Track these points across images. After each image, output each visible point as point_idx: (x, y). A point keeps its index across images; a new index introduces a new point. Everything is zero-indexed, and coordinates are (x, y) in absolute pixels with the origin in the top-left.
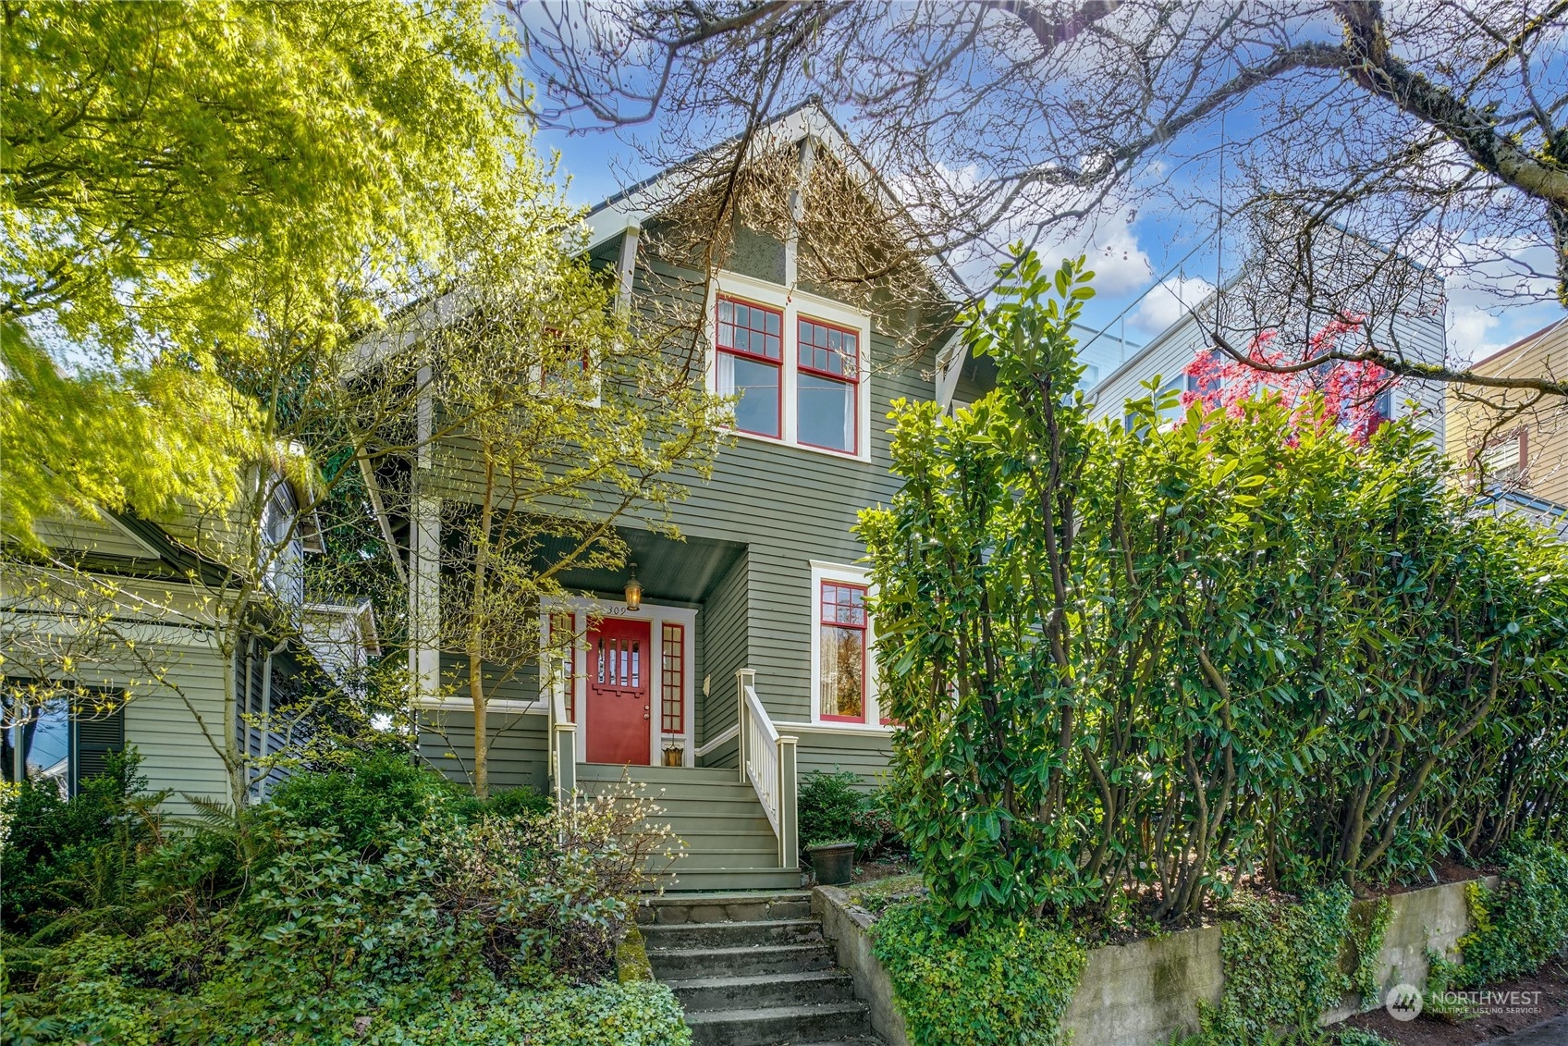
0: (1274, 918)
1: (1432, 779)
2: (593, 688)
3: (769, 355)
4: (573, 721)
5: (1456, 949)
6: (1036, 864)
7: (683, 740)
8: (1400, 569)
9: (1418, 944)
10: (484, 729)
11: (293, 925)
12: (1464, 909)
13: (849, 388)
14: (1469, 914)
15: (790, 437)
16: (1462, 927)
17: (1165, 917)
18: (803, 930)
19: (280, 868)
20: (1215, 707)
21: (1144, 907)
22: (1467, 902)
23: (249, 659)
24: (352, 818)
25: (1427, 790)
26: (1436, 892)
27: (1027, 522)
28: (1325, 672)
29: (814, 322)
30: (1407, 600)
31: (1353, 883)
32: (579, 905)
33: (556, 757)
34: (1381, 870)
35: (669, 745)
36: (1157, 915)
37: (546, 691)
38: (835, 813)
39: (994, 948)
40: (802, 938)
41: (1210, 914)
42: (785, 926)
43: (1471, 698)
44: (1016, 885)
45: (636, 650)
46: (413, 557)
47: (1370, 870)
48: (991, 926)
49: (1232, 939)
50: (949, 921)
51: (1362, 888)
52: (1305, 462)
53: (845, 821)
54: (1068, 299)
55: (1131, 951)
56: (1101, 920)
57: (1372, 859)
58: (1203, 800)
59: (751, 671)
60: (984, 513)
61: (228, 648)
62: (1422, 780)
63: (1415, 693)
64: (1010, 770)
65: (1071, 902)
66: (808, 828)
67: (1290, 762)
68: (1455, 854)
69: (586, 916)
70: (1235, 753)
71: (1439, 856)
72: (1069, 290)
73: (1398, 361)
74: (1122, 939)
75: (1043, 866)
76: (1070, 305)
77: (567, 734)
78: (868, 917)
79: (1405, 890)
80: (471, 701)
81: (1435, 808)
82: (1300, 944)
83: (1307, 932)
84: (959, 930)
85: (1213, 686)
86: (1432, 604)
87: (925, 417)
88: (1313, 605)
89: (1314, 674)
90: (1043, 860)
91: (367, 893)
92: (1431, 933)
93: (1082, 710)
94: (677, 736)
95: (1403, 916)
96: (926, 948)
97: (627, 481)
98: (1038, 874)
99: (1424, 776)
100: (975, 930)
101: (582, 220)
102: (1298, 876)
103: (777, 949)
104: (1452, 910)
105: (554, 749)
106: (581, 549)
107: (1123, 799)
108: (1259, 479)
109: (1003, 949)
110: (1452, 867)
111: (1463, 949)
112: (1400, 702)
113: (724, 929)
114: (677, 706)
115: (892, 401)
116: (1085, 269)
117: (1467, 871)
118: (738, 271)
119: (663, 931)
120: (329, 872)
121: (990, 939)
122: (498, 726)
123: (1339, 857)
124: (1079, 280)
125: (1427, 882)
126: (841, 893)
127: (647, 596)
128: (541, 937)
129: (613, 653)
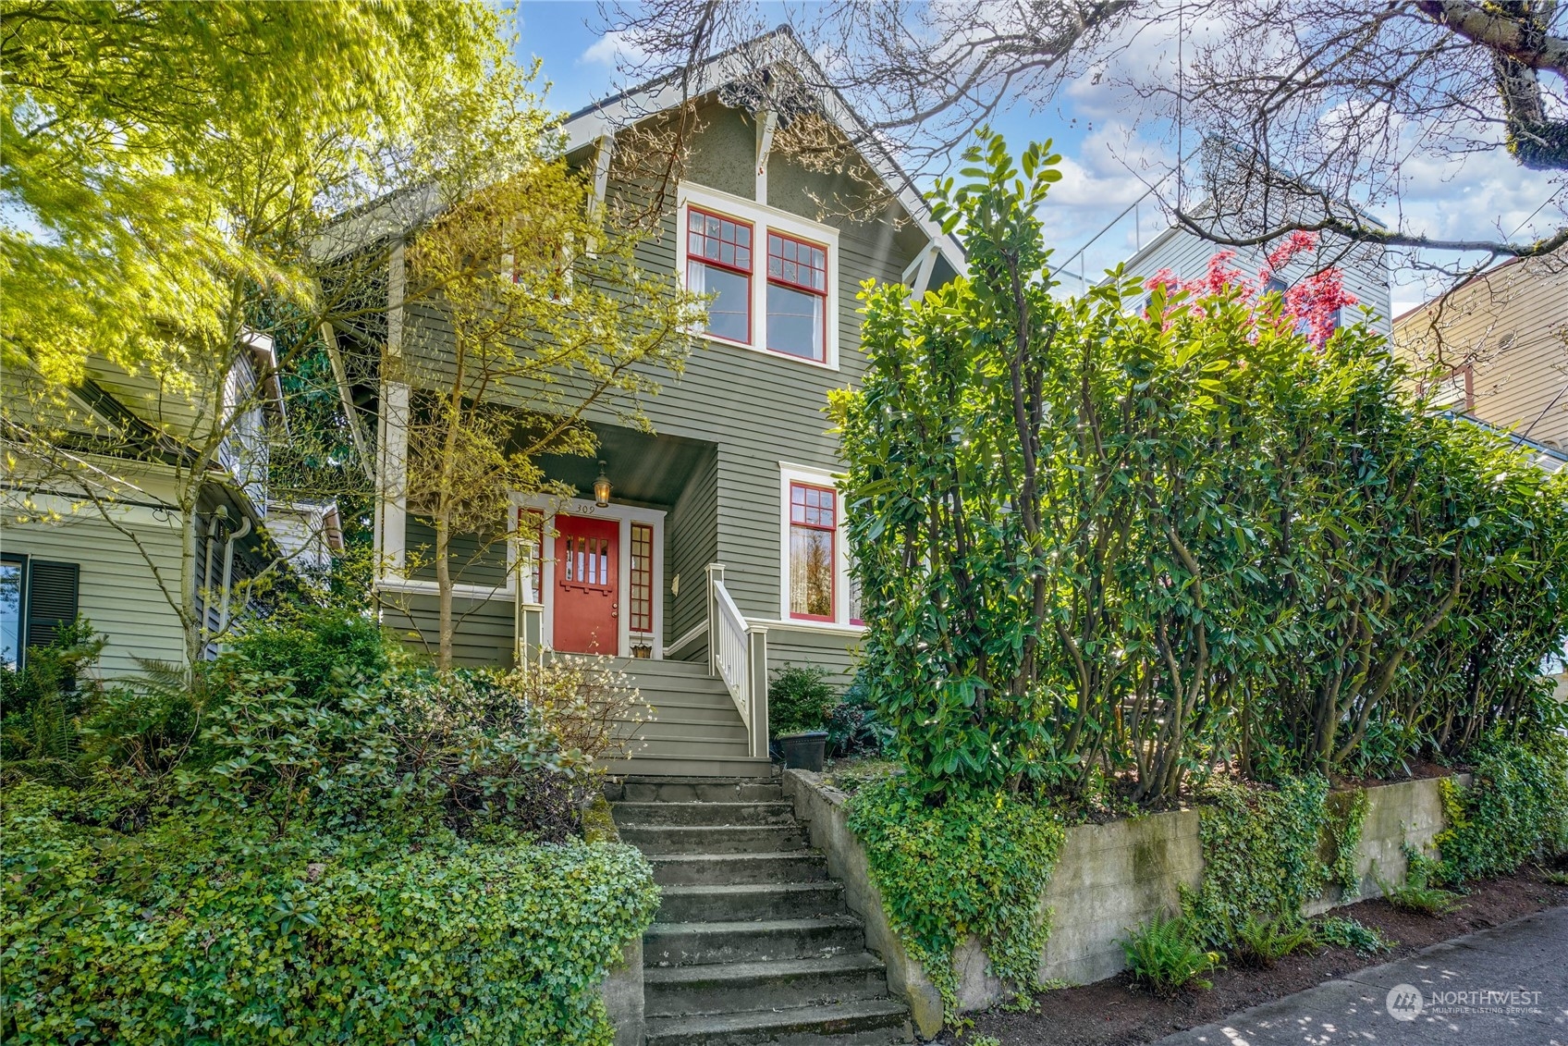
0: (1252, 803)
1: (1401, 673)
2: (561, 585)
3: (739, 265)
4: (540, 601)
5: (1434, 845)
6: (1012, 736)
7: (651, 639)
8: (1361, 463)
9: (1396, 838)
10: (449, 611)
11: (244, 761)
12: (1438, 806)
13: (818, 300)
14: (1444, 811)
15: (760, 343)
16: (1438, 823)
17: (1143, 799)
18: (775, 812)
19: (232, 708)
20: (1186, 583)
21: (1120, 790)
22: (1442, 798)
23: (211, 542)
24: (311, 672)
25: (1397, 682)
26: (1411, 787)
27: (996, 398)
28: (1293, 558)
29: (784, 237)
30: (1368, 492)
31: (1328, 773)
32: (544, 755)
33: (523, 642)
34: (1356, 764)
35: (637, 643)
36: (1135, 797)
37: (513, 574)
38: (805, 704)
39: (971, 818)
40: (774, 819)
41: (1188, 799)
42: (756, 807)
43: (1436, 592)
44: (992, 756)
45: (604, 553)
46: (381, 422)
47: (1345, 763)
48: (968, 798)
49: (1211, 823)
50: (925, 790)
51: (1338, 780)
52: (1264, 355)
53: (815, 714)
54: (1035, 180)
55: (1109, 831)
56: (1079, 799)
57: (1345, 752)
58: (1176, 678)
59: (721, 566)
60: (953, 396)
61: (188, 504)
62: (1392, 672)
63: (1381, 583)
64: (983, 642)
65: (1048, 781)
66: (778, 719)
67: (1263, 644)
68: (1427, 748)
69: (550, 766)
70: (1207, 631)
71: (1410, 751)
72: (1036, 172)
73: (1355, 228)
74: (1097, 818)
75: (1018, 737)
76: (1037, 186)
77: (534, 614)
78: (840, 795)
79: (1380, 784)
80: (436, 585)
81: (1405, 703)
82: (1278, 829)
83: (1285, 818)
84: (933, 801)
85: (1182, 564)
86: (1393, 498)
87: (894, 299)
88: (1278, 491)
89: (1282, 560)
90: (1018, 733)
91: (322, 734)
92: (1408, 828)
93: (1054, 582)
94: (645, 634)
95: (1380, 810)
96: (902, 818)
97: (601, 370)
98: (1013, 745)
99: (1394, 669)
100: (951, 800)
101: (559, 125)
102: (1273, 764)
103: (749, 828)
104: (1427, 806)
105: (521, 635)
106: (551, 437)
107: (1096, 678)
108: (1222, 365)
109: (980, 819)
110: (1425, 761)
111: (1441, 845)
112: (1367, 593)
113: (694, 807)
114: (645, 606)
115: (862, 282)
116: (1052, 152)
117: (1439, 769)
118: (709, 185)
119: (631, 807)
120: (283, 712)
121: (966, 809)
122: (465, 611)
123: (1314, 748)
124: (1047, 162)
125: (1402, 777)
126: (814, 775)
127: (616, 496)
128: (505, 785)
129: (581, 555)
